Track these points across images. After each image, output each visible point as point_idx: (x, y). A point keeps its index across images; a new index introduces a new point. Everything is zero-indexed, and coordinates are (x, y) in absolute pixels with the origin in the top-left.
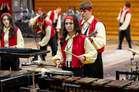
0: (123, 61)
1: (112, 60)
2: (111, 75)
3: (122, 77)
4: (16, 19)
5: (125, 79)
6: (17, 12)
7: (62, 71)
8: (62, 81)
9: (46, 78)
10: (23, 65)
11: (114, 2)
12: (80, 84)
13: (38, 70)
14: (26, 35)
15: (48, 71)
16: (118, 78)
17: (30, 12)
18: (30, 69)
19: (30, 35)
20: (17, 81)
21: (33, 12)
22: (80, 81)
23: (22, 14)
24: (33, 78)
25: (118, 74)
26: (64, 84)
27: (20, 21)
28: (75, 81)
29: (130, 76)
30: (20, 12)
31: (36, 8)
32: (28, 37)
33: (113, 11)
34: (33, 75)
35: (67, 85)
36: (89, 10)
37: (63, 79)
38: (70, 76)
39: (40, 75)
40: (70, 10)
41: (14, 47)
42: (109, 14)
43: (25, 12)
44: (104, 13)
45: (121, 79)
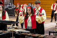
0: (52, 27)
1: (47, 27)
2: (47, 33)
3: (52, 34)
4: (5, 7)
5: (53, 35)
6: (6, 5)
7: (25, 31)
8: (25, 35)
9: (18, 34)
10: (8, 28)
11: (49, 1)
12: (33, 37)
13: (15, 30)
14: (10, 15)
15: (19, 31)
16: (50, 34)
17: (12, 5)
18: (11, 30)
19: (12, 15)
20: (5, 35)
21: (13, 5)
22: (33, 35)
23: (8, 5)
24: (13, 34)
25: (50, 33)
26: (26, 37)
27: (7, 8)
28: (31, 35)
29: (55, 34)
30: (7, 5)
31: (14, 3)
32: (11, 16)
33: (48, 5)
34: (13, 32)
35: (27, 37)
36: (39, 4)
37: (26, 35)
38: (29, 33)
39: (16, 33)
40: (29, 4)
41: (4, 20)
42: (47, 6)
43: (9, 4)
44: (44, 6)
45: (51, 35)
